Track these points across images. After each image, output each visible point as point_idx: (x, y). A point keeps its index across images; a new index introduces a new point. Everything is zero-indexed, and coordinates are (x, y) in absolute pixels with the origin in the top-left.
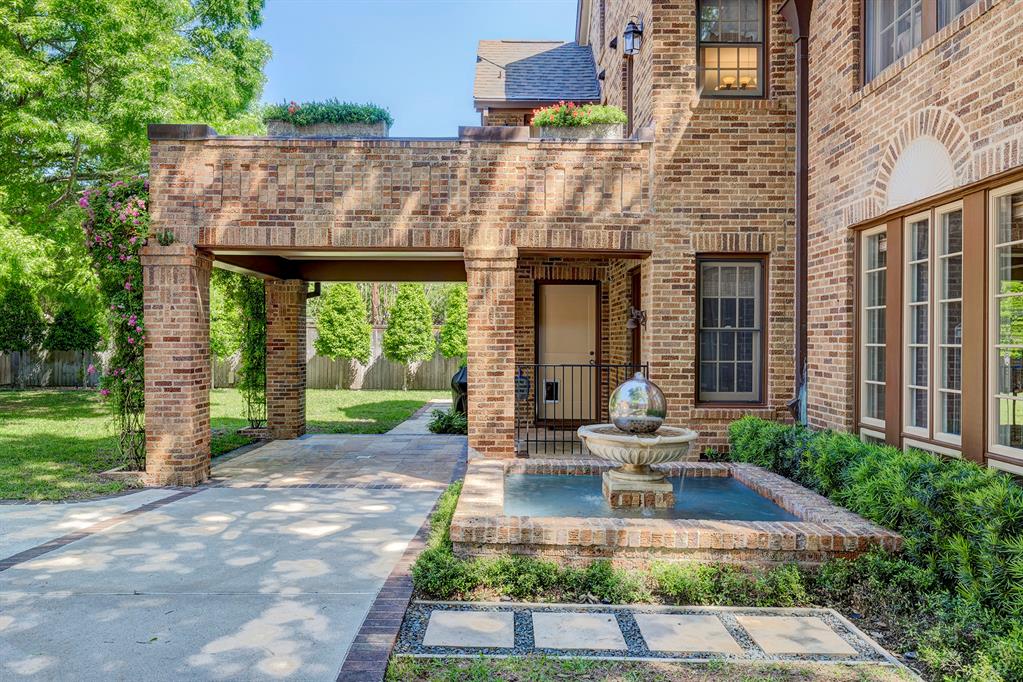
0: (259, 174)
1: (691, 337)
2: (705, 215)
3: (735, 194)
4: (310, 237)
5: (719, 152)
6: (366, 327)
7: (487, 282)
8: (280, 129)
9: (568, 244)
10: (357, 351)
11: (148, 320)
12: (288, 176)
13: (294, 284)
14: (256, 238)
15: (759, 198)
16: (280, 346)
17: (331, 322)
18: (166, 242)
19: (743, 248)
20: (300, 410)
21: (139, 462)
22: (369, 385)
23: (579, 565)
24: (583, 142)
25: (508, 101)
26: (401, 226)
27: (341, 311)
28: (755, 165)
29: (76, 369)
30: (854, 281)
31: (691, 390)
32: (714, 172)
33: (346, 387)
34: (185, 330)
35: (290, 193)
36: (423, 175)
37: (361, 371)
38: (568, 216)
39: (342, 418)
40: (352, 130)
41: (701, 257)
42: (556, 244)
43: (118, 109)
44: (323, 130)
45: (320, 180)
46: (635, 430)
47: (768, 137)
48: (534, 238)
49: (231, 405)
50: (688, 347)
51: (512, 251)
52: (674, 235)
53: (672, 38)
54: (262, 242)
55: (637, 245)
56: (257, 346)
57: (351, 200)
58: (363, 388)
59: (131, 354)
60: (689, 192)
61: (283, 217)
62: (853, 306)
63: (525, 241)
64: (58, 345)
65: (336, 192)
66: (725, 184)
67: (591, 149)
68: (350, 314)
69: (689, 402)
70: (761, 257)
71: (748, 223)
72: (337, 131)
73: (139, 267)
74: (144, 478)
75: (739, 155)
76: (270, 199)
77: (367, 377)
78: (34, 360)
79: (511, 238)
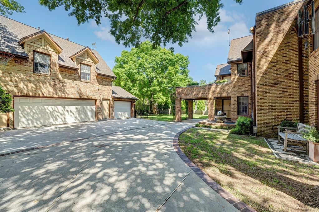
0: (185, 91)
1: (237, 107)
2: (238, 92)
3: (243, 89)
4: (191, 97)
5: (241, 84)
6: (205, 105)
7: (210, 101)
8: (188, 86)
9: (220, 96)
10: (203, 109)
11: (176, 106)
12: (188, 91)
13: (191, 101)
14: (185, 97)
15: (247, 89)
16: (190, 108)
17: (199, 105)
18: (177, 98)
19: (244, 95)
20: (192, 116)
21: (175, 120)
22: (205, 114)
23: (209, 125)
24: (221, 84)
25: (219, 75)
26: (200, 95)
27: (200, 103)
28: (246, 85)
29: (166, 111)
31: (237, 113)
32: (240, 86)
33: (202, 114)
34: (179, 106)
35: (189, 93)
36: (203, 90)
37: (204, 112)
38: (220, 93)
39: (199, 118)
40: (195, 85)
41: (238, 97)
42: (218, 96)
43: (173, 83)
44: (192, 86)
45: (192, 91)
46: (220, 116)
47: (248, 81)
48: (216, 95)
49: (184, 116)
50: (236, 108)
51: (213, 97)
52: (234, 94)
53: (233, 70)
55: (229, 96)
56: (187, 108)
57: (195, 93)
58: (204, 114)
59: (174, 109)
60: (236, 89)
61: (188, 95)
63: (214, 96)
64: (164, 108)
65: (193, 92)
66: (241, 88)
67: (222, 85)
68: (202, 103)
69: (237, 115)
70: (248, 96)
71: (245, 92)
72: (193, 86)
73: (175, 101)
74: (175, 121)
75: (244, 84)
76: (187, 93)
77: (205, 113)
78: (162, 110)
79: (213, 95)
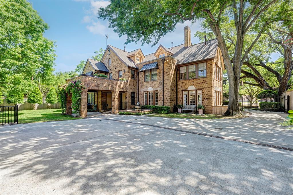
0: (95, 81)
2: (132, 89)
4: (101, 88)
15: (135, 88)
18: (84, 88)
26: (109, 88)
30: (144, 95)
32: (132, 85)
35: (98, 84)
36: (111, 83)
38: (123, 88)
42: (122, 91)
45: (101, 83)
50: (130, 100)
52: (130, 91)
54: (95, 89)
55: (127, 91)
60: (131, 87)
62: (144, 97)
63: (119, 90)
65: (103, 84)
66: (133, 86)
67: (124, 82)
71: (134, 90)
76: (96, 84)
